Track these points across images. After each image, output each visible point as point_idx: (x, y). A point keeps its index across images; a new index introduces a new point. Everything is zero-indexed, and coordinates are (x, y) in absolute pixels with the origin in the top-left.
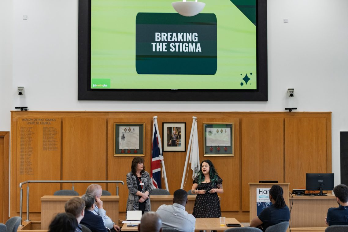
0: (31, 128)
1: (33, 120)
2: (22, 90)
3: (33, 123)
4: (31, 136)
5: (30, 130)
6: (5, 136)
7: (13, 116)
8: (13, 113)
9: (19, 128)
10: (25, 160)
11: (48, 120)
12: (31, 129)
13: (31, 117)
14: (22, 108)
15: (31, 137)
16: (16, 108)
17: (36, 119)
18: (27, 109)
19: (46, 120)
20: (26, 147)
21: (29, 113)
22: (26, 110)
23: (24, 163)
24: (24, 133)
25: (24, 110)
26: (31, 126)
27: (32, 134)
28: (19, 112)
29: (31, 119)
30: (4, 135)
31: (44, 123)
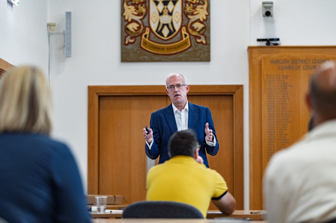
0: (287, 76)
1: (290, 62)
2: (270, 7)
3: (289, 67)
4: (286, 91)
5: (285, 80)
6: (237, 93)
7: (254, 56)
8: (254, 50)
9: (265, 77)
10: (277, 135)
11: (317, 61)
12: (286, 78)
13: (286, 57)
14: (268, 41)
15: (287, 94)
16: (259, 40)
17: (294, 61)
18: (278, 42)
19: (314, 61)
20: (277, 112)
21: (282, 50)
22: (276, 44)
23: (274, 140)
24: (274, 86)
25: (271, 45)
26: (285, 72)
27: (288, 88)
28: (263, 49)
29: (286, 61)
30: (233, 91)
31: (309, 67)
